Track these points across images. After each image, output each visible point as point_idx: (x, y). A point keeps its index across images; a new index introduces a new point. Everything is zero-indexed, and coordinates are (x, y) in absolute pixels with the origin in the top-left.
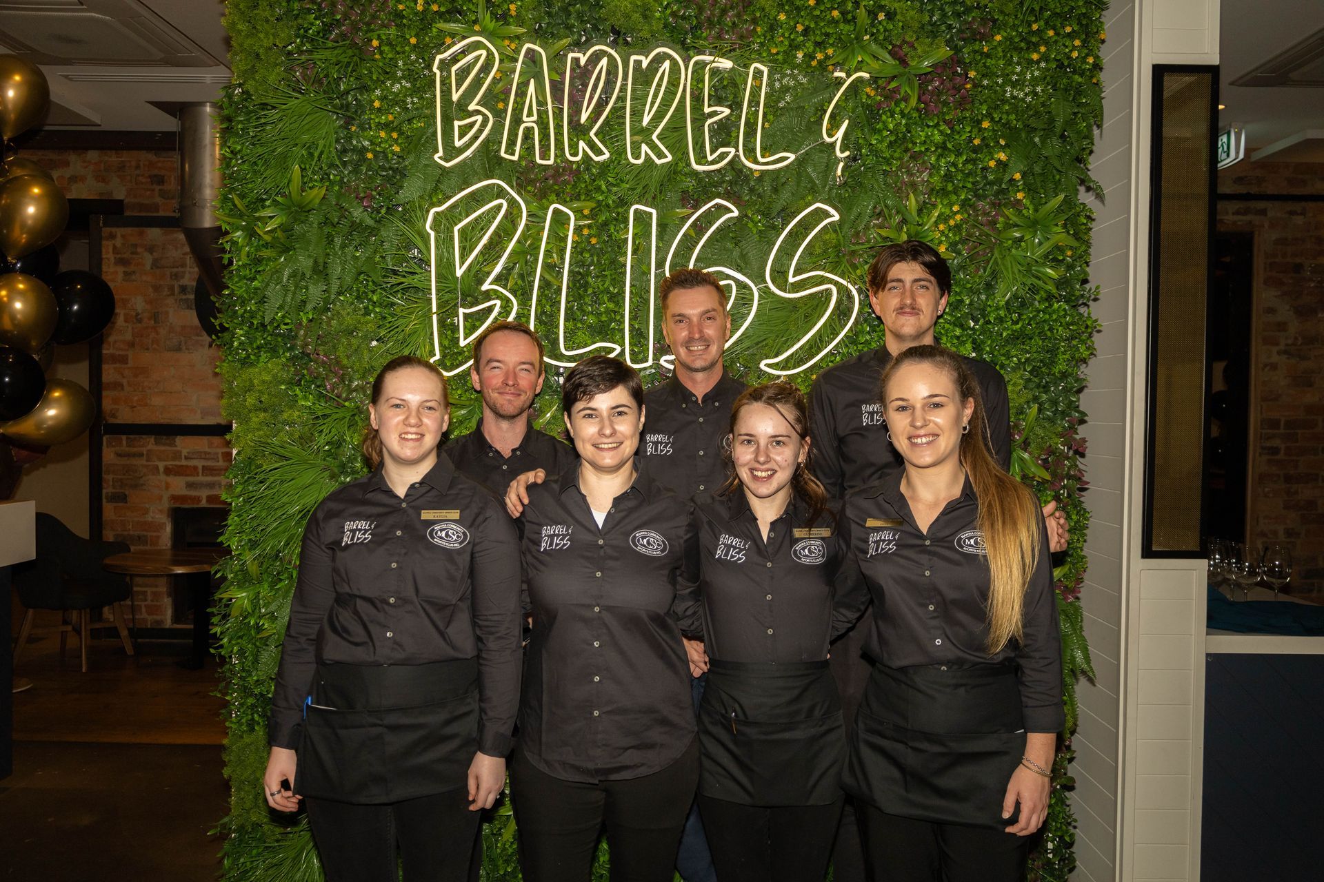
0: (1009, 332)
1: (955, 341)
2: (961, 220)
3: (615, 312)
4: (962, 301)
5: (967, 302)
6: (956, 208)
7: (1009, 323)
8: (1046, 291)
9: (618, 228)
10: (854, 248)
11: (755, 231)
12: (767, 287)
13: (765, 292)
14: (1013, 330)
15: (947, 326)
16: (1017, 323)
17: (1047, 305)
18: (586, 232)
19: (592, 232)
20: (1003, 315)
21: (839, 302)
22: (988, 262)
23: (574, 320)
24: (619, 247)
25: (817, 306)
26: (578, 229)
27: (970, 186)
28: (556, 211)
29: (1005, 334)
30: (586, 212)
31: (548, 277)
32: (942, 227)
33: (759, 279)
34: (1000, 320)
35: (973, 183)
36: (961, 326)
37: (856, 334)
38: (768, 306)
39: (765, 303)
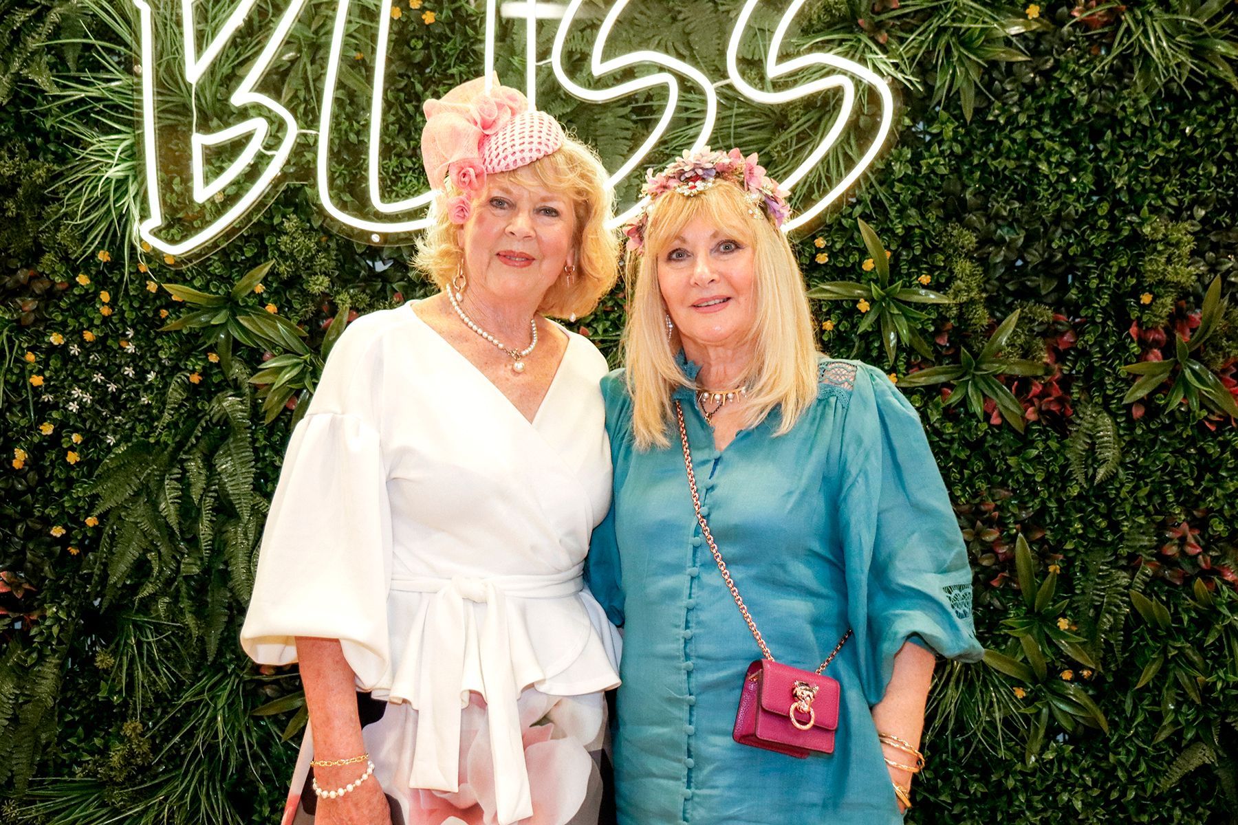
0: (1161, 153)
1: (1064, 171)
4: (1073, 99)
5: (1084, 100)
7: (1159, 136)
8: (1219, 81)
10: (877, 19)
12: (730, 87)
13: (729, 97)
14: (1168, 151)
15: (1050, 144)
16: (1170, 138)
17: (1221, 105)
18: (416, 3)
19: (428, 5)
20: (1146, 123)
21: (858, 111)
23: (399, 155)
24: (475, 29)
25: (820, 119)
29: (1151, 157)
31: (351, 83)
33: (718, 72)
34: (1144, 132)
36: (1075, 145)
37: (889, 165)
38: (733, 119)
39: (728, 113)
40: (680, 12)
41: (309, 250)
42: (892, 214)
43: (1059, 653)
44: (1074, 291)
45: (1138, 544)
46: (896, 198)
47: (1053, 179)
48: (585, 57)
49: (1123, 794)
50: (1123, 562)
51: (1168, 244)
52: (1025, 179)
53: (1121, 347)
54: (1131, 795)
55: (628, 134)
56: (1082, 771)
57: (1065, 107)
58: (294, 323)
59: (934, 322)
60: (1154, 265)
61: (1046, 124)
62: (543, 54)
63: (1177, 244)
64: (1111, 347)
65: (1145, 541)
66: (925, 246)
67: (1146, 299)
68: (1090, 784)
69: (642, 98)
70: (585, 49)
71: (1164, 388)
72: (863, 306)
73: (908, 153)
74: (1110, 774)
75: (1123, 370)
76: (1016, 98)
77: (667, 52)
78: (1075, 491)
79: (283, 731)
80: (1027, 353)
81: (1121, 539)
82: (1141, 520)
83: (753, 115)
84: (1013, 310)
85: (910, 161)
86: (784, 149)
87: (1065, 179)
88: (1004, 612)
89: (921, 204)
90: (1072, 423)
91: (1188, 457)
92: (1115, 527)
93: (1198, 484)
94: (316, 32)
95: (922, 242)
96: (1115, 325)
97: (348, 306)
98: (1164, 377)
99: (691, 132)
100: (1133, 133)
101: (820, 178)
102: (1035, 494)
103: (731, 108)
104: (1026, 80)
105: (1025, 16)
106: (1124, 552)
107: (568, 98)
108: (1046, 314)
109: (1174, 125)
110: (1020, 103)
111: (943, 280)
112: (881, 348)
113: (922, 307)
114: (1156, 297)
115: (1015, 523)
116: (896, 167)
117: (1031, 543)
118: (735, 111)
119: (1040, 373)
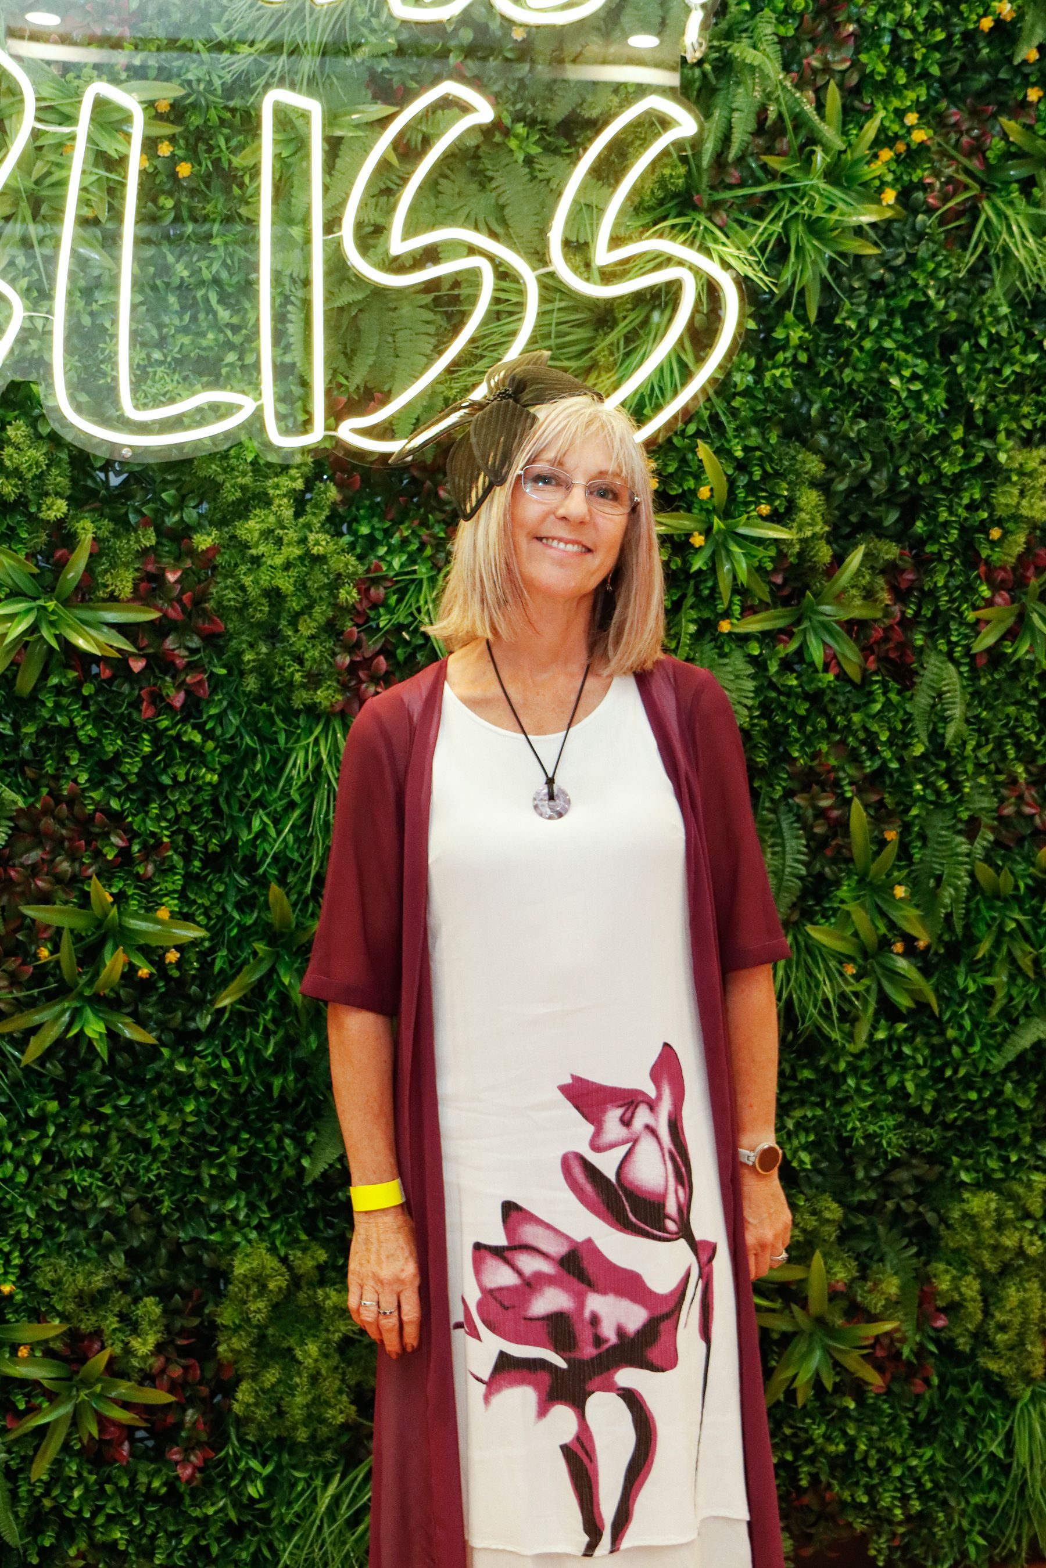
0: (1017, 368)
1: (916, 386)
2: (922, 143)
3: (235, 329)
4: (928, 304)
5: (941, 304)
6: (912, 119)
7: (1017, 350)
9: (234, 143)
10: (718, 195)
11: (520, 157)
12: (552, 275)
13: (551, 287)
14: (1024, 366)
15: (901, 355)
16: (1024, 351)
18: (165, 150)
19: (180, 153)
20: (1004, 334)
22: (972, 226)
23: (143, 345)
24: (242, 185)
26: (150, 145)
27: (935, 71)
28: (101, 104)
29: (1007, 371)
30: (163, 107)
32: (886, 154)
33: (539, 256)
35: (942, 65)
36: (927, 355)
37: (729, 375)
38: (555, 315)
39: (548, 307)
40: (491, 179)
41: (37, 464)
42: (730, 433)
43: (892, 925)
44: (919, 523)
45: (977, 806)
46: (734, 413)
47: (904, 395)
48: (379, 230)
49: (956, 1071)
50: (960, 826)
51: (1021, 473)
52: (871, 393)
53: (969, 588)
54: (962, 1072)
55: (432, 329)
56: (916, 1050)
57: (918, 310)
58: (22, 556)
59: (772, 559)
60: (1006, 498)
61: (897, 331)
62: (331, 225)
63: (1031, 475)
64: (957, 588)
65: (986, 802)
66: (765, 471)
67: (996, 533)
68: (921, 1061)
69: (446, 286)
70: (380, 221)
71: (1012, 634)
72: (698, 540)
73: (752, 363)
74: (941, 1050)
75: (971, 616)
76: (865, 297)
77: (477, 228)
78: (919, 750)
79: (22, 1052)
80: (869, 595)
81: (961, 801)
82: (982, 780)
83: (575, 309)
84: (855, 546)
85: (752, 372)
86: (612, 354)
87: (916, 396)
88: (837, 883)
89: (761, 422)
90: (916, 673)
91: (1030, 709)
92: (955, 787)
93: (1039, 738)
94: (37, 182)
95: (762, 466)
96: (963, 563)
97: (90, 536)
98: (1010, 621)
99: (507, 329)
100: (990, 344)
101: (652, 389)
102: (873, 752)
103: (551, 301)
104: (875, 276)
105: (879, 202)
106: (965, 816)
107: (360, 281)
108: (890, 551)
109: (1030, 335)
110: (870, 304)
111: (782, 510)
112: (714, 589)
113: (760, 541)
114: (1006, 533)
115: (851, 784)
116: (737, 377)
117: (866, 806)
118: (558, 304)
119: (879, 615)
